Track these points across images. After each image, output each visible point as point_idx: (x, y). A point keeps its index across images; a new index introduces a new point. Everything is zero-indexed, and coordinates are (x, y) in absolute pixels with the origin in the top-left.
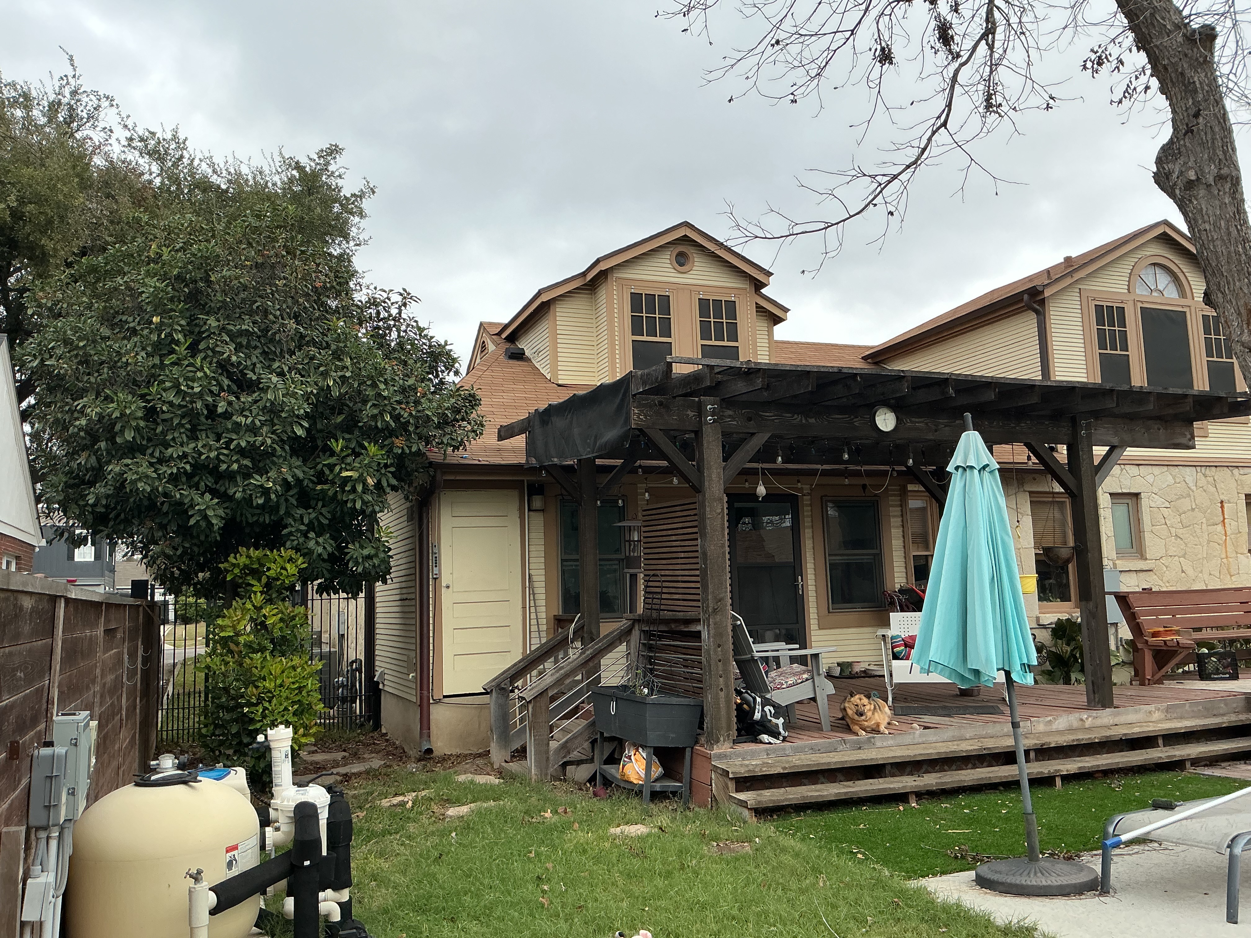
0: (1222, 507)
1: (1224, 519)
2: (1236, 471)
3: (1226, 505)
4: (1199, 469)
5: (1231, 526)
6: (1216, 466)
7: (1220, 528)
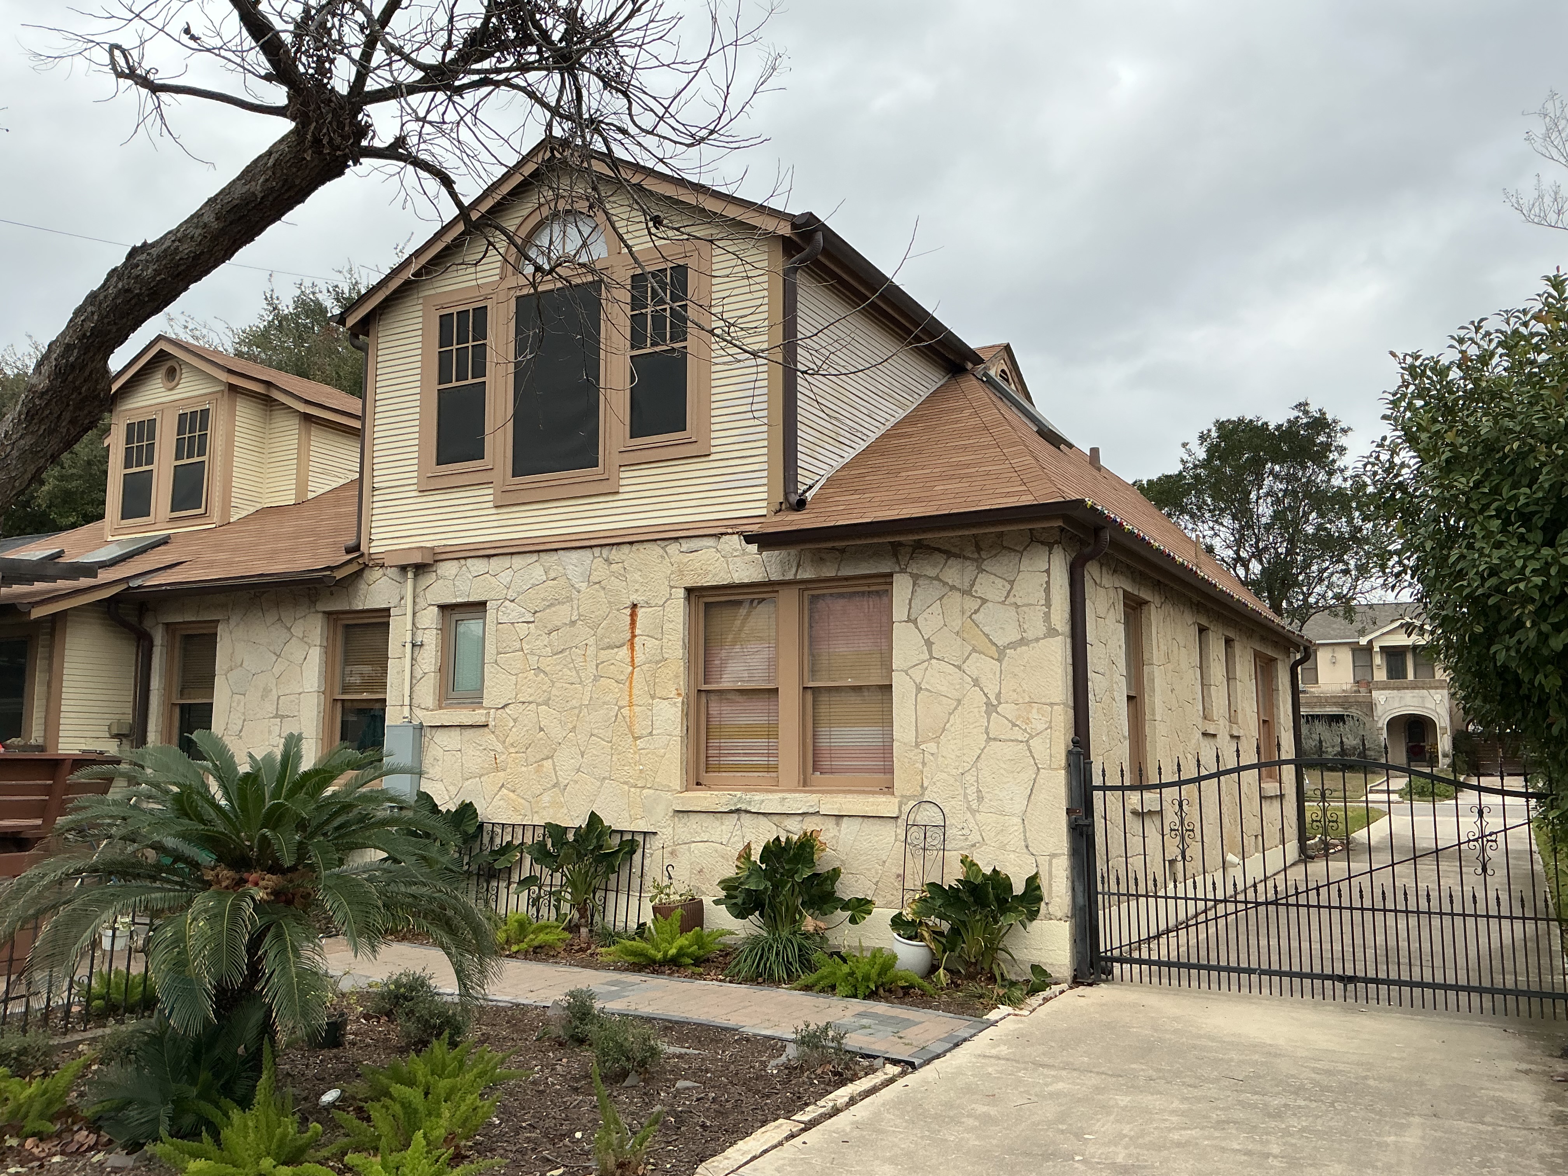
0: (633, 615)
1: (634, 636)
2: (673, 548)
3: (640, 612)
4: (597, 551)
5: (646, 646)
6: (631, 543)
7: (624, 653)
